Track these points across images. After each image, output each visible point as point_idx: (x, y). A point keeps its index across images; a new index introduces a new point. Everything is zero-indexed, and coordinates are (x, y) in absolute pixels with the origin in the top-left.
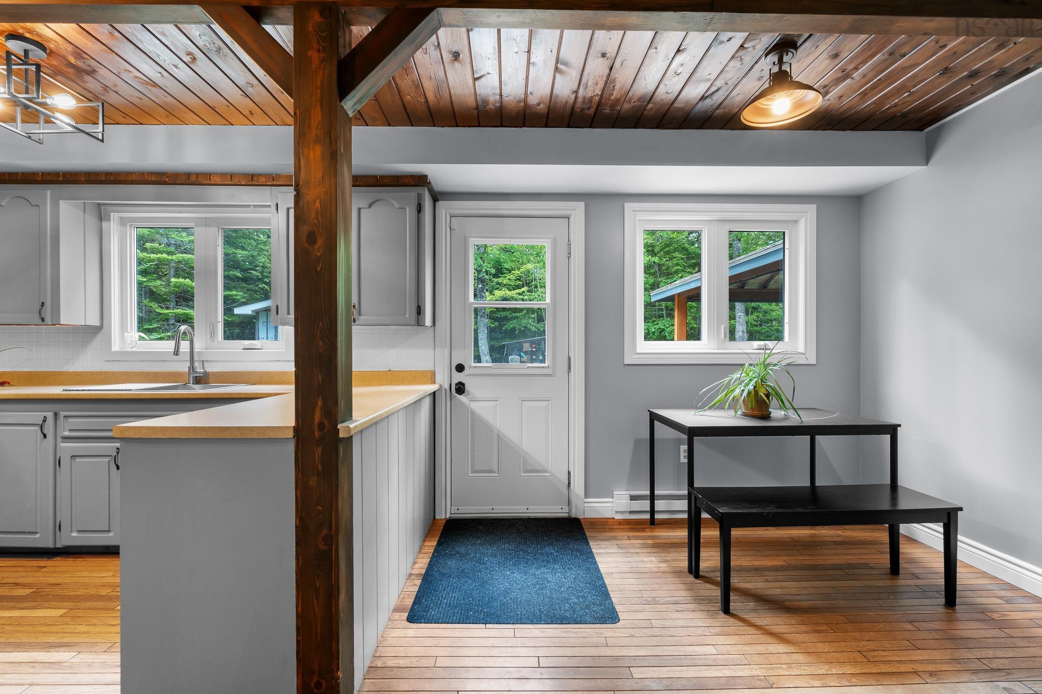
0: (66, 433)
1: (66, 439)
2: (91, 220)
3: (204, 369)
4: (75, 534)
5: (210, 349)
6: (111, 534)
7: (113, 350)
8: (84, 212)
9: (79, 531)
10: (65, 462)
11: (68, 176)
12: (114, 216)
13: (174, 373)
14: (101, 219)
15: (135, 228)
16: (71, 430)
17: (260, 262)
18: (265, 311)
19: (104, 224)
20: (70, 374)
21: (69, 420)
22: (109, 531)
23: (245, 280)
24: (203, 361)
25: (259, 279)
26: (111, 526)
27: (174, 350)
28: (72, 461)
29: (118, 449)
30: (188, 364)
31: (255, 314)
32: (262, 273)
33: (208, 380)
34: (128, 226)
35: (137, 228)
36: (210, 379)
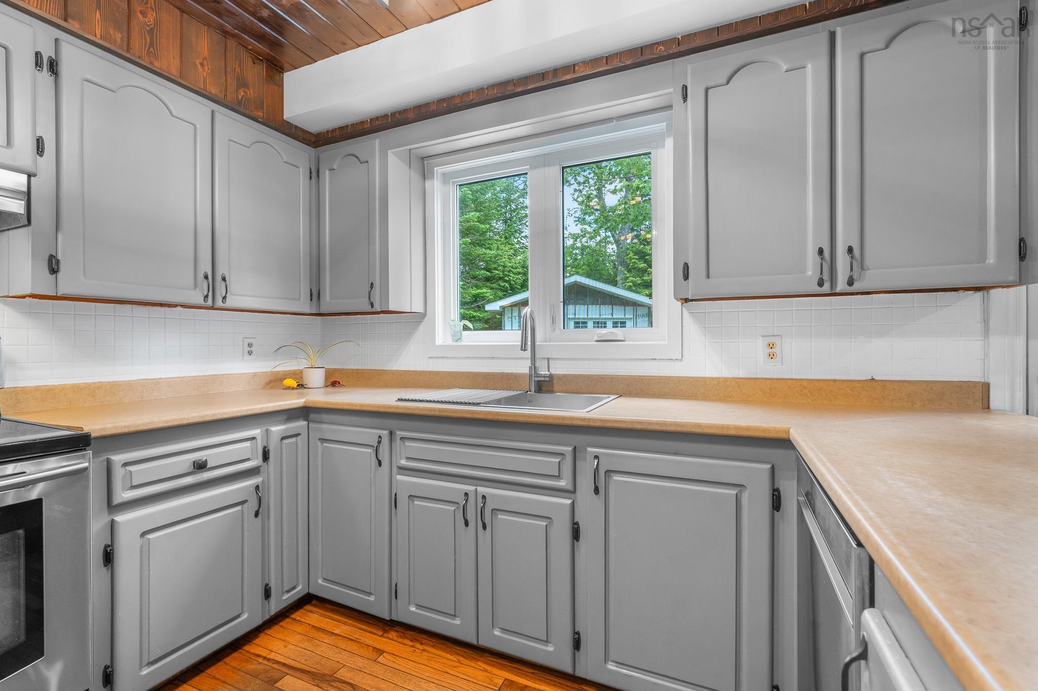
0: (403, 462)
1: (403, 470)
2: (416, 177)
3: (549, 371)
4: (413, 609)
5: (550, 341)
6: (457, 622)
7: (437, 344)
8: (410, 167)
9: (418, 606)
10: (403, 500)
11: (397, 116)
12: (438, 170)
13: (508, 374)
14: (424, 177)
15: (458, 186)
16: (408, 458)
17: (501, 262)
18: (510, 306)
19: (428, 184)
20: (394, 374)
21: (407, 444)
22: (454, 616)
23: (488, 279)
24: (548, 359)
25: (500, 278)
26: (457, 611)
27: (520, 343)
28: (410, 503)
29: (466, 494)
30: (528, 363)
31: (501, 310)
32: (503, 271)
33: (553, 386)
34: (451, 183)
35: (460, 185)
36: (555, 385)
